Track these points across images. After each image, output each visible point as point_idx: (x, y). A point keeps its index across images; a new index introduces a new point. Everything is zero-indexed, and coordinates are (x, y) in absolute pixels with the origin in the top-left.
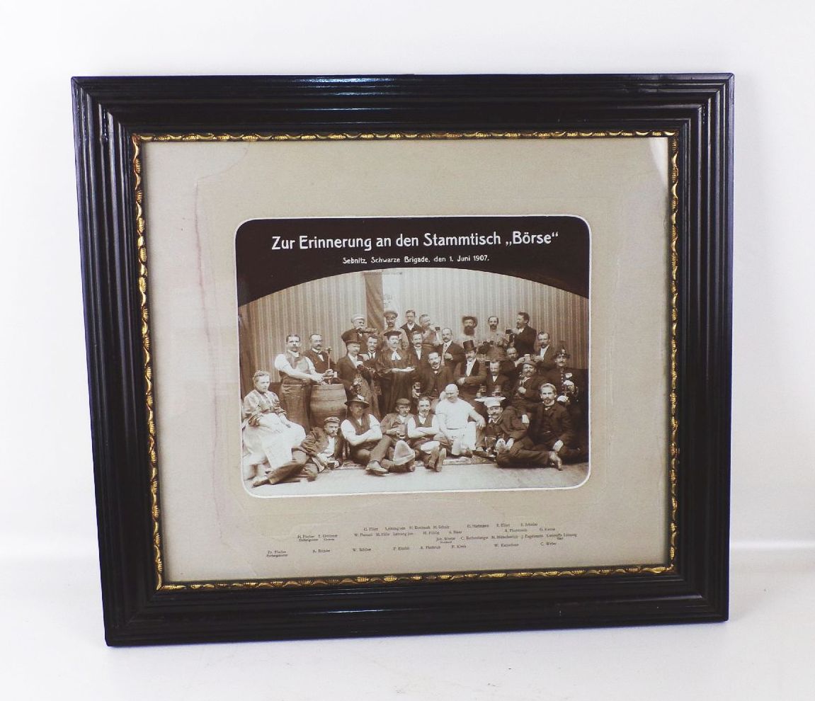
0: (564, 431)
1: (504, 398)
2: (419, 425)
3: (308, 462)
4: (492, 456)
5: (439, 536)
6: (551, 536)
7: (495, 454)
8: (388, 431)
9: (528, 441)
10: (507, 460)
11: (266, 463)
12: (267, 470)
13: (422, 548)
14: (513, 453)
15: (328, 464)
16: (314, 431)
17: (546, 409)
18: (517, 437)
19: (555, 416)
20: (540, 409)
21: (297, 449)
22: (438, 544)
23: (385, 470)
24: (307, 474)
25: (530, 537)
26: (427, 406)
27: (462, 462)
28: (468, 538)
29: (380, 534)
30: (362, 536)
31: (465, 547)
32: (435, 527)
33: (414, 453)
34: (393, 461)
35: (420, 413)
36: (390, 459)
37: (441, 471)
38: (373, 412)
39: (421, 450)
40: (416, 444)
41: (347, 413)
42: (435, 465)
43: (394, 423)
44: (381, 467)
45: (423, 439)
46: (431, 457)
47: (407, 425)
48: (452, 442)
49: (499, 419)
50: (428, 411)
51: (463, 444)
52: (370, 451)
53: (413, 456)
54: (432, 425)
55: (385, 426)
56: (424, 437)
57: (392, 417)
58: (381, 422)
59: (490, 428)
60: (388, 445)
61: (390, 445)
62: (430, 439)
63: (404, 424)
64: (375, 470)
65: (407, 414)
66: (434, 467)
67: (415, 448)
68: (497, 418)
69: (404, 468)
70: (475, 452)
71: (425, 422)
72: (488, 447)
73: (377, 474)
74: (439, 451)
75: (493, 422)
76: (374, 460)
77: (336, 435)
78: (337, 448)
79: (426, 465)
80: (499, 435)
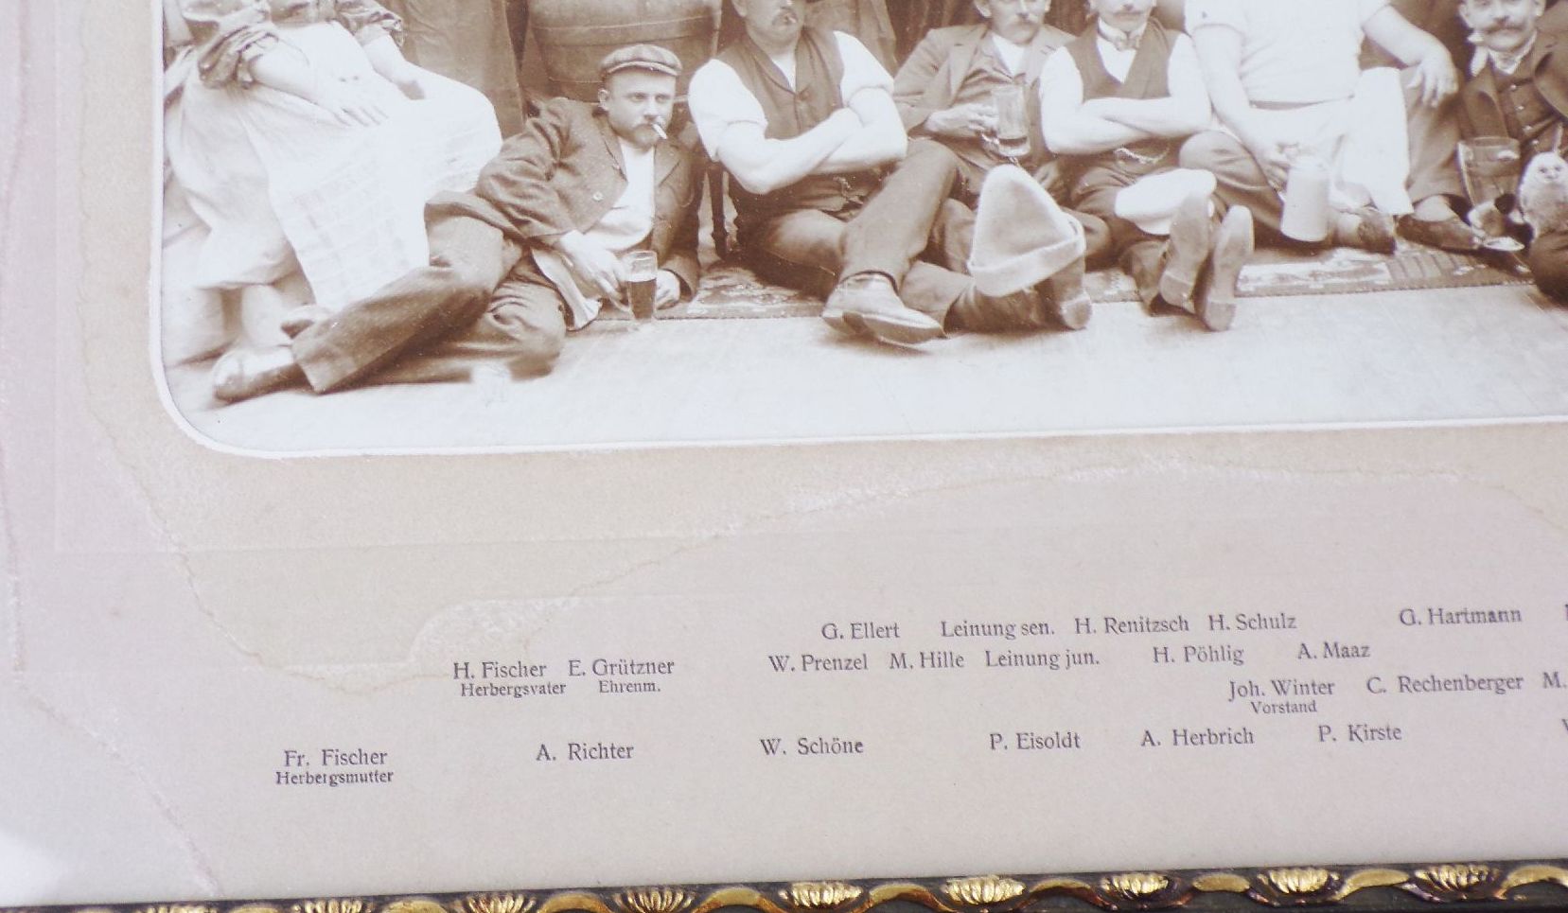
2: (1102, 86)
3: (511, 276)
4: (1508, 244)
5: (1241, 675)
7: (1522, 233)
8: (940, 119)
11: (289, 276)
12: (296, 314)
13: (1148, 737)
15: (622, 288)
16: (545, 119)
21: (455, 210)
22: (1237, 715)
23: (927, 322)
24: (504, 337)
27: (1340, 274)
28: (1404, 684)
29: (913, 659)
30: (811, 667)
31: (1392, 733)
32: (1216, 621)
33: (1081, 230)
34: (967, 272)
35: (1102, 25)
36: (954, 265)
37: (1233, 325)
38: (857, 17)
39: (1115, 216)
40: (1087, 185)
41: (718, 24)
42: (1199, 292)
43: (967, 78)
44: (908, 304)
45: (1127, 159)
46: (1172, 250)
47: (1036, 83)
48: (1280, 173)
49: (1526, 50)
50: (1146, 15)
51: (1341, 185)
52: (843, 219)
53: (1075, 245)
54: (1172, 85)
55: (920, 93)
56: (1129, 146)
57: (958, 45)
58: (902, 71)
59: (1483, 97)
60: (940, 187)
61: (948, 192)
62: (1161, 156)
63: (1020, 80)
64: (874, 321)
65: (1036, 32)
66: (1189, 306)
67: (1083, 206)
68: (1517, 48)
69: (1028, 309)
70: (1411, 223)
71: (1134, 71)
72: (1481, 199)
73: (882, 339)
74: (1212, 219)
75: (1499, 65)
76: (866, 269)
77: (664, 136)
78: (669, 202)
79: (1149, 294)
80: (1537, 135)
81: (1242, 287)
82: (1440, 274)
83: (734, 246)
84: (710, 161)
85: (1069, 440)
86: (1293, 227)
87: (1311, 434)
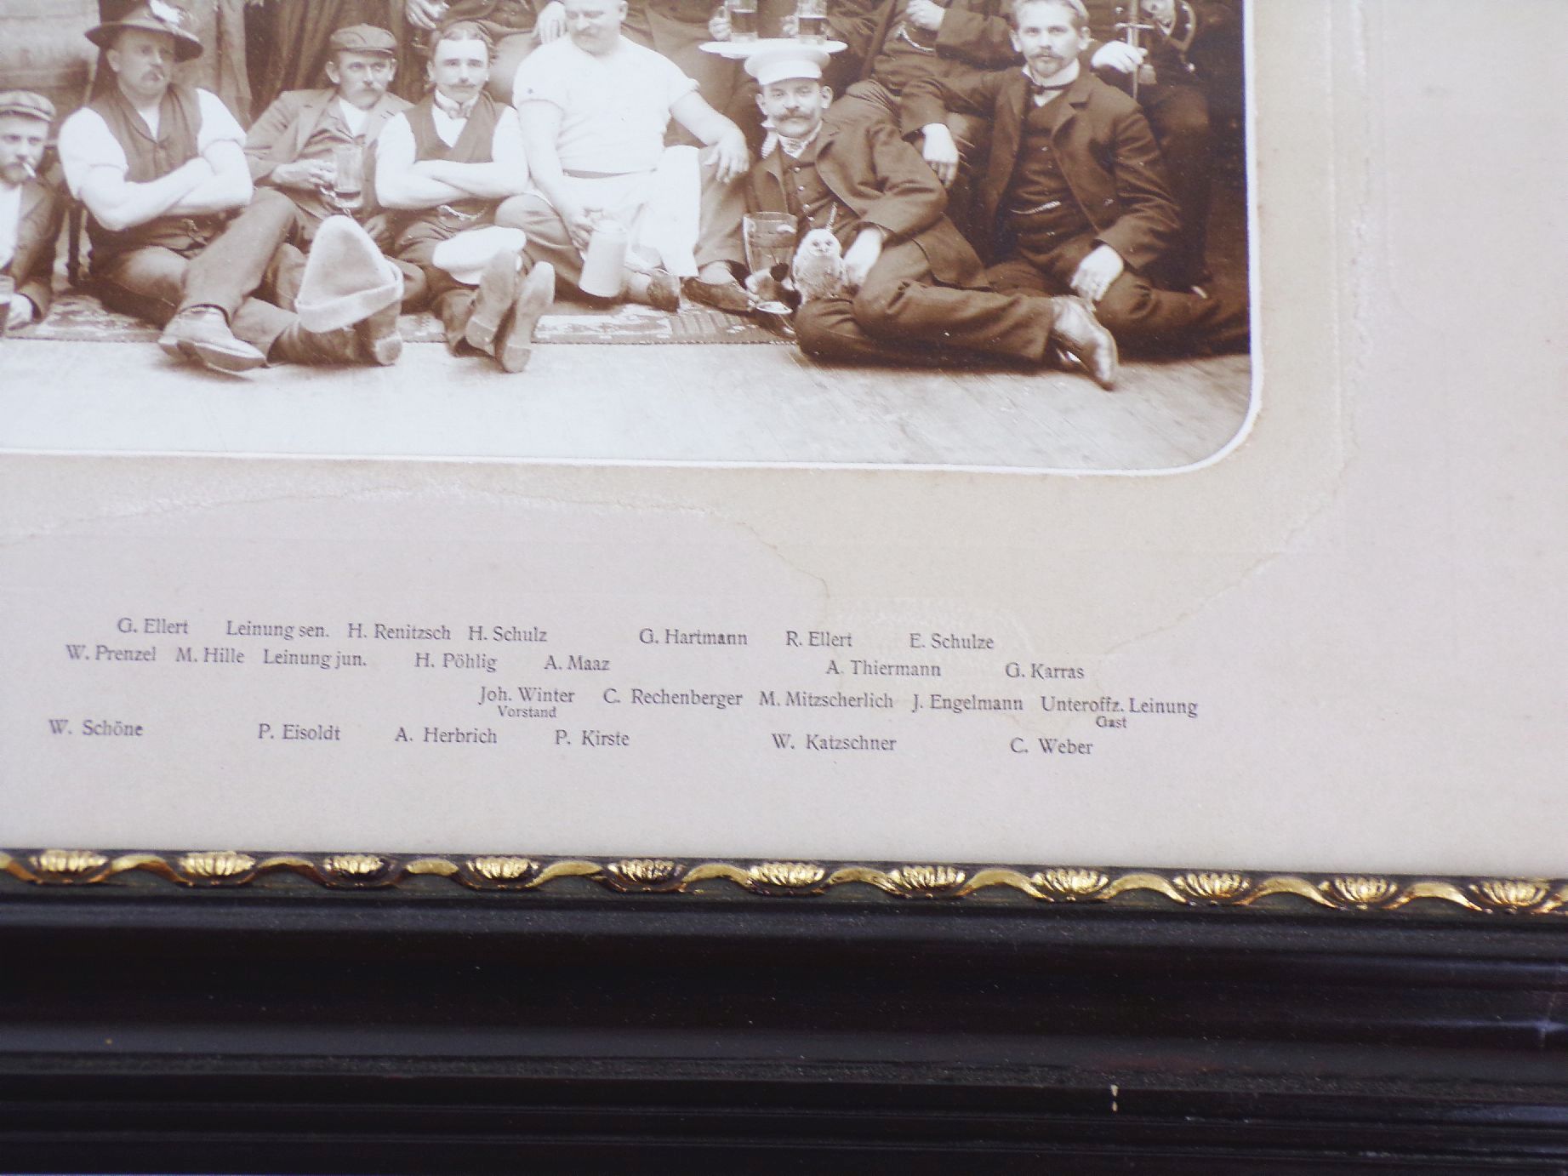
0: (1125, 205)
1: (840, 46)
2: (433, 149)
4: (779, 308)
5: (492, 682)
6: (1062, 705)
7: (792, 299)
8: (284, 172)
9: (952, 243)
10: (848, 330)
13: (402, 734)
14: (876, 297)
17: (1040, 101)
18: (897, 226)
19: (1081, 137)
20: (1013, 99)
22: (486, 717)
23: (253, 353)
25: (956, 706)
26: (474, 63)
27: (626, 327)
28: (638, 696)
29: (198, 653)
30: (103, 657)
31: (622, 740)
32: (476, 632)
33: (401, 277)
34: (293, 309)
35: (438, 95)
36: (283, 302)
37: (527, 368)
38: (218, 78)
39: (433, 265)
40: (410, 237)
41: (92, 76)
42: (499, 338)
43: (313, 136)
44: (237, 336)
45: (449, 215)
46: (480, 299)
47: (374, 144)
48: (584, 234)
49: (811, 137)
50: (479, 88)
51: (636, 248)
52: (187, 257)
53: (394, 290)
54: (495, 153)
55: (269, 147)
56: (451, 204)
57: (307, 106)
58: (256, 127)
59: (771, 177)
60: (278, 233)
61: (284, 238)
62: (479, 215)
63: (360, 140)
64: (204, 349)
65: (379, 98)
66: (490, 349)
67: (404, 256)
68: (804, 135)
69: (345, 345)
70: (694, 285)
71: (464, 137)
72: (759, 267)
73: (210, 365)
74: (519, 273)
75: (787, 149)
76: (204, 302)
77: (32, 173)
78: (31, 234)
79: (455, 337)
80: (813, 213)
81: (539, 335)
82: (715, 332)
83: (85, 276)
84: (72, 199)
85: (363, 464)
86: (590, 283)
87: (578, 469)
